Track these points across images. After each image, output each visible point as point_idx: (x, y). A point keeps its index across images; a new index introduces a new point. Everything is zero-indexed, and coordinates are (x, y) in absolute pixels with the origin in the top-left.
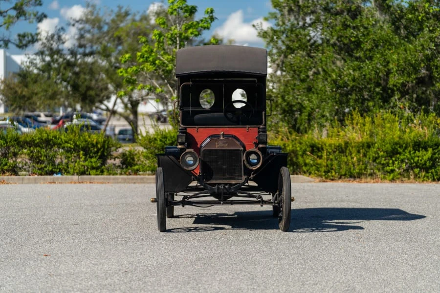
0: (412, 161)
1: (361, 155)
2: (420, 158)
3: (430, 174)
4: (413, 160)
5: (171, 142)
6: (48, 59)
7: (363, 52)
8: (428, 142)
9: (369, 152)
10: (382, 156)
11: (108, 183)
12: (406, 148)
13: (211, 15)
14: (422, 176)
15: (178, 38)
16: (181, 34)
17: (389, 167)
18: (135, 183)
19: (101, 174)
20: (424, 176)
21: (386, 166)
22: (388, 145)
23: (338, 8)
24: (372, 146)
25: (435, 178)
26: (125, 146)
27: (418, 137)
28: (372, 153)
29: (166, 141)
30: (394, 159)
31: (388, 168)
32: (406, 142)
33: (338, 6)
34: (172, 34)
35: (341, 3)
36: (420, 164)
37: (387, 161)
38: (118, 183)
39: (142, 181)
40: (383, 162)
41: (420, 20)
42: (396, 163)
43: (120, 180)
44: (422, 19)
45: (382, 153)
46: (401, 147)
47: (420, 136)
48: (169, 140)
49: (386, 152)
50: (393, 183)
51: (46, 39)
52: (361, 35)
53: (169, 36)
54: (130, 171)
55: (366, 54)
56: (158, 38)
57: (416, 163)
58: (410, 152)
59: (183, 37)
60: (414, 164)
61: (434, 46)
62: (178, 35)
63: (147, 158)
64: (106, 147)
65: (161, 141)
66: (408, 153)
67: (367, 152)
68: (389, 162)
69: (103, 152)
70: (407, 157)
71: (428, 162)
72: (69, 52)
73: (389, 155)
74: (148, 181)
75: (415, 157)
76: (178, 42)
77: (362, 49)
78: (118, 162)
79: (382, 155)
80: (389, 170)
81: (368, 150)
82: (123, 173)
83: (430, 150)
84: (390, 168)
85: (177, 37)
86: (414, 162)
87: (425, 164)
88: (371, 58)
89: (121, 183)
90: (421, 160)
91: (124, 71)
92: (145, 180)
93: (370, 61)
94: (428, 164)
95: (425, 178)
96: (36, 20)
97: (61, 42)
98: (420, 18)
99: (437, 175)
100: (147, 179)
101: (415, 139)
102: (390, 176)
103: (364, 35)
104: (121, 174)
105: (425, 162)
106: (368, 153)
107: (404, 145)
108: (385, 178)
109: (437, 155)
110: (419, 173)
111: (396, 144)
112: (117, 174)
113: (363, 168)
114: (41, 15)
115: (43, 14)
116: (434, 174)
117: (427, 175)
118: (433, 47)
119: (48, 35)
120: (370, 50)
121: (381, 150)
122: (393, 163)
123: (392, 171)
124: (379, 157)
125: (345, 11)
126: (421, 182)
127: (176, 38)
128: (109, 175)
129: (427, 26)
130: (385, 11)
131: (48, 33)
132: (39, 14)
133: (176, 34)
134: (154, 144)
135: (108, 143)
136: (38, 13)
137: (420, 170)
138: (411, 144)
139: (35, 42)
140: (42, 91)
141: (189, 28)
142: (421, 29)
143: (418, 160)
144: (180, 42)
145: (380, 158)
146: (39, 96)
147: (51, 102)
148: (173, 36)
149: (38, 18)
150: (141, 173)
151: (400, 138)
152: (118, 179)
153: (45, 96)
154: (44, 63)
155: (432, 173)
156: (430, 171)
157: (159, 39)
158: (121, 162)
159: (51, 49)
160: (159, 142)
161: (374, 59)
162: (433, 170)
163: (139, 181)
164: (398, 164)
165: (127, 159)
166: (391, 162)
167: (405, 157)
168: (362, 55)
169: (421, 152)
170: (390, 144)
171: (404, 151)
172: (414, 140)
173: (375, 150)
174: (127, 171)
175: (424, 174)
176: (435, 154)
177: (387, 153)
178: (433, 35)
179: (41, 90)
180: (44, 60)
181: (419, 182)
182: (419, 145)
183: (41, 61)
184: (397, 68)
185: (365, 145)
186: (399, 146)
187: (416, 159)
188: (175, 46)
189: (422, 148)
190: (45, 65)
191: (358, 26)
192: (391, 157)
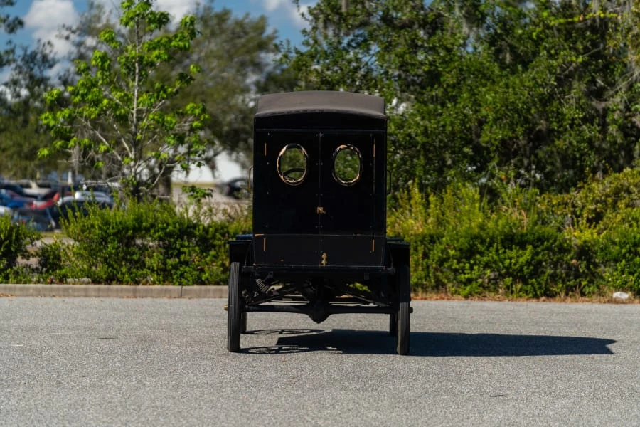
0: (501, 265)
1: (421, 255)
2: (513, 261)
3: (530, 286)
4: (503, 264)
5: (116, 231)
6: (24, 92)
7: (442, 90)
8: (526, 234)
9: (433, 250)
10: (454, 257)
11: (12, 295)
12: (491, 244)
13: (191, 27)
14: (516, 289)
15: (137, 65)
16: (141, 58)
17: (465, 274)
18: (54, 296)
19: (4, 281)
20: (521, 290)
21: (460, 274)
22: (462, 240)
23: (404, 18)
24: (437, 241)
25: (538, 293)
26: (45, 236)
27: (510, 227)
28: (438, 252)
29: (108, 229)
30: (472, 262)
31: (462, 276)
32: (491, 234)
33: (405, 14)
34: (127, 58)
35: (408, 9)
36: (514, 270)
37: (462, 265)
38: (27, 296)
39: (66, 294)
40: (455, 266)
41: (535, 38)
42: (476, 267)
43: (31, 291)
44: (537, 36)
45: (452, 252)
46: (483, 242)
47: (515, 224)
48: (113, 228)
49: (460, 250)
50: (469, 301)
51: (23, 59)
52: (440, 61)
53: (123, 60)
54: (52, 277)
55: (448, 93)
56: (100, 64)
57: (508, 268)
58: (497, 250)
59: (144, 62)
60: (505, 270)
61: (555, 81)
62: (137, 59)
63: (79, 255)
64: (14, 238)
65: (100, 228)
66: (494, 253)
67: (430, 250)
68: (464, 267)
69: (8, 247)
70: (493, 258)
71: (525, 267)
72: (59, 82)
73: (464, 255)
74: (76, 294)
75: (505, 259)
76: (137, 71)
77: (440, 85)
78: (34, 262)
79: (453, 255)
80: (464, 280)
81: (432, 247)
82: (42, 280)
83: (530, 248)
84: (467, 276)
85: (135, 62)
86: (504, 267)
87: (521, 270)
88: (454, 99)
89: (32, 295)
90: (515, 265)
91: (50, 117)
92: (70, 291)
93: (453, 104)
94: (526, 271)
95: (521, 293)
96: (6, 30)
97: (47, 65)
98: (534, 34)
99: (540, 288)
100: (74, 290)
101: (506, 230)
102: (465, 289)
103: (444, 62)
104: (38, 282)
105: (522, 267)
106: (432, 252)
107: (488, 240)
108: (456, 292)
109: (540, 256)
110: (512, 284)
111: (476, 237)
112: (30, 282)
113: (423, 275)
114: (14, 21)
115: (17, 19)
116: (537, 286)
117: (525, 287)
118: (552, 82)
119: (25, 55)
120: (454, 86)
121: (452, 247)
122: (471, 268)
123: (469, 281)
124: (449, 258)
125: (416, 22)
126: (515, 299)
127: (134, 64)
128: (17, 283)
129: (545, 47)
130: (476, 23)
131: (26, 51)
132: (11, 18)
133: (133, 58)
134: (90, 233)
135: (17, 231)
136: (8, 17)
137: (513, 280)
138: (499, 238)
139: (4, 65)
140: (14, 145)
141: (154, 49)
142: (535, 54)
143: (510, 263)
144: (140, 71)
145: (451, 260)
146: (9, 152)
147: (28, 163)
148: (129, 60)
149: (9, 26)
150: (69, 280)
151: (482, 227)
152: (28, 289)
153: (19, 154)
154: (17, 100)
155: (533, 285)
156: (530, 281)
157: (102, 65)
158: (39, 263)
159: (31, 77)
160: (97, 232)
161: (459, 100)
162: (534, 280)
163: (61, 293)
164: (479, 270)
165: (48, 258)
166: (467, 266)
167: (490, 258)
168: (440, 94)
169: (514, 251)
170: (466, 237)
171: (488, 249)
172: (503, 231)
173: (442, 247)
174: (47, 277)
175: (519, 286)
176: (537, 254)
177: (462, 253)
178: (554, 62)
179: (11, 143)
180: (18, 95)
181: (512, 300)
182: (512, 240)
183: (13, 97)
184: (494, 115)
185: (428, 238)
186: (479, 241)
187: (507, 262)
188: (132, 77)
189: (517, 244)
190: (19, 103)
191: (436, 46)
192: (468, 259)
